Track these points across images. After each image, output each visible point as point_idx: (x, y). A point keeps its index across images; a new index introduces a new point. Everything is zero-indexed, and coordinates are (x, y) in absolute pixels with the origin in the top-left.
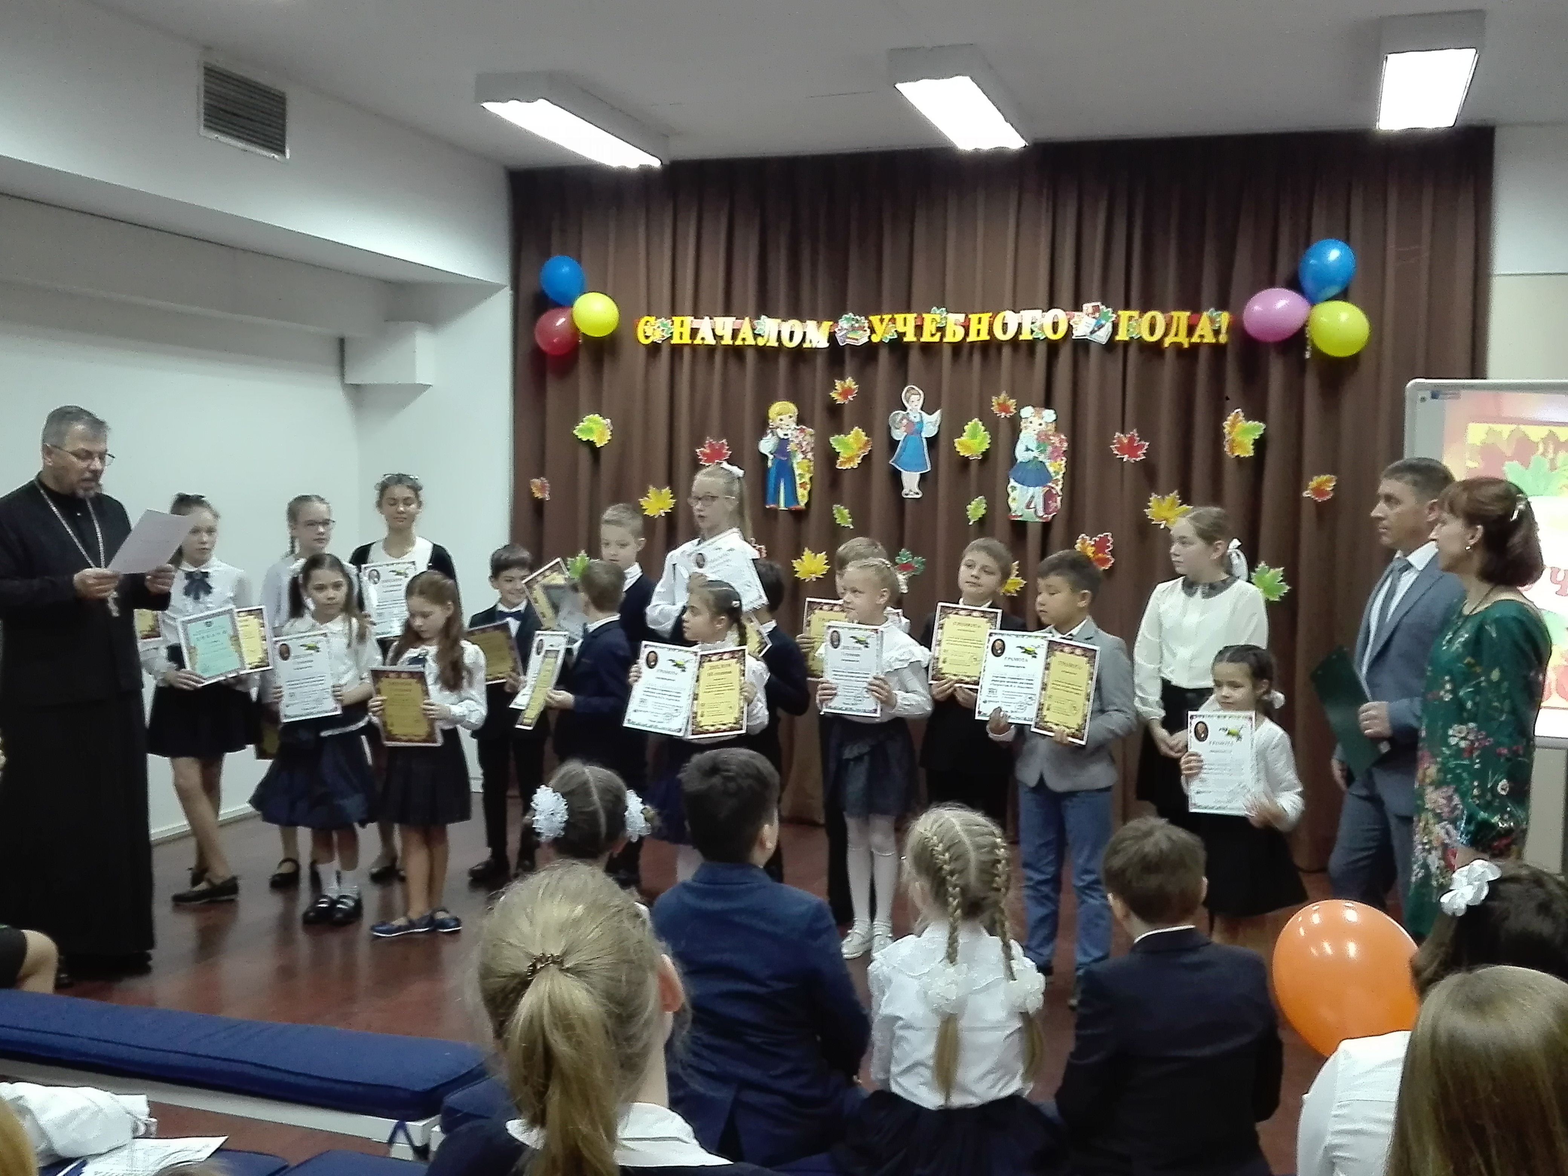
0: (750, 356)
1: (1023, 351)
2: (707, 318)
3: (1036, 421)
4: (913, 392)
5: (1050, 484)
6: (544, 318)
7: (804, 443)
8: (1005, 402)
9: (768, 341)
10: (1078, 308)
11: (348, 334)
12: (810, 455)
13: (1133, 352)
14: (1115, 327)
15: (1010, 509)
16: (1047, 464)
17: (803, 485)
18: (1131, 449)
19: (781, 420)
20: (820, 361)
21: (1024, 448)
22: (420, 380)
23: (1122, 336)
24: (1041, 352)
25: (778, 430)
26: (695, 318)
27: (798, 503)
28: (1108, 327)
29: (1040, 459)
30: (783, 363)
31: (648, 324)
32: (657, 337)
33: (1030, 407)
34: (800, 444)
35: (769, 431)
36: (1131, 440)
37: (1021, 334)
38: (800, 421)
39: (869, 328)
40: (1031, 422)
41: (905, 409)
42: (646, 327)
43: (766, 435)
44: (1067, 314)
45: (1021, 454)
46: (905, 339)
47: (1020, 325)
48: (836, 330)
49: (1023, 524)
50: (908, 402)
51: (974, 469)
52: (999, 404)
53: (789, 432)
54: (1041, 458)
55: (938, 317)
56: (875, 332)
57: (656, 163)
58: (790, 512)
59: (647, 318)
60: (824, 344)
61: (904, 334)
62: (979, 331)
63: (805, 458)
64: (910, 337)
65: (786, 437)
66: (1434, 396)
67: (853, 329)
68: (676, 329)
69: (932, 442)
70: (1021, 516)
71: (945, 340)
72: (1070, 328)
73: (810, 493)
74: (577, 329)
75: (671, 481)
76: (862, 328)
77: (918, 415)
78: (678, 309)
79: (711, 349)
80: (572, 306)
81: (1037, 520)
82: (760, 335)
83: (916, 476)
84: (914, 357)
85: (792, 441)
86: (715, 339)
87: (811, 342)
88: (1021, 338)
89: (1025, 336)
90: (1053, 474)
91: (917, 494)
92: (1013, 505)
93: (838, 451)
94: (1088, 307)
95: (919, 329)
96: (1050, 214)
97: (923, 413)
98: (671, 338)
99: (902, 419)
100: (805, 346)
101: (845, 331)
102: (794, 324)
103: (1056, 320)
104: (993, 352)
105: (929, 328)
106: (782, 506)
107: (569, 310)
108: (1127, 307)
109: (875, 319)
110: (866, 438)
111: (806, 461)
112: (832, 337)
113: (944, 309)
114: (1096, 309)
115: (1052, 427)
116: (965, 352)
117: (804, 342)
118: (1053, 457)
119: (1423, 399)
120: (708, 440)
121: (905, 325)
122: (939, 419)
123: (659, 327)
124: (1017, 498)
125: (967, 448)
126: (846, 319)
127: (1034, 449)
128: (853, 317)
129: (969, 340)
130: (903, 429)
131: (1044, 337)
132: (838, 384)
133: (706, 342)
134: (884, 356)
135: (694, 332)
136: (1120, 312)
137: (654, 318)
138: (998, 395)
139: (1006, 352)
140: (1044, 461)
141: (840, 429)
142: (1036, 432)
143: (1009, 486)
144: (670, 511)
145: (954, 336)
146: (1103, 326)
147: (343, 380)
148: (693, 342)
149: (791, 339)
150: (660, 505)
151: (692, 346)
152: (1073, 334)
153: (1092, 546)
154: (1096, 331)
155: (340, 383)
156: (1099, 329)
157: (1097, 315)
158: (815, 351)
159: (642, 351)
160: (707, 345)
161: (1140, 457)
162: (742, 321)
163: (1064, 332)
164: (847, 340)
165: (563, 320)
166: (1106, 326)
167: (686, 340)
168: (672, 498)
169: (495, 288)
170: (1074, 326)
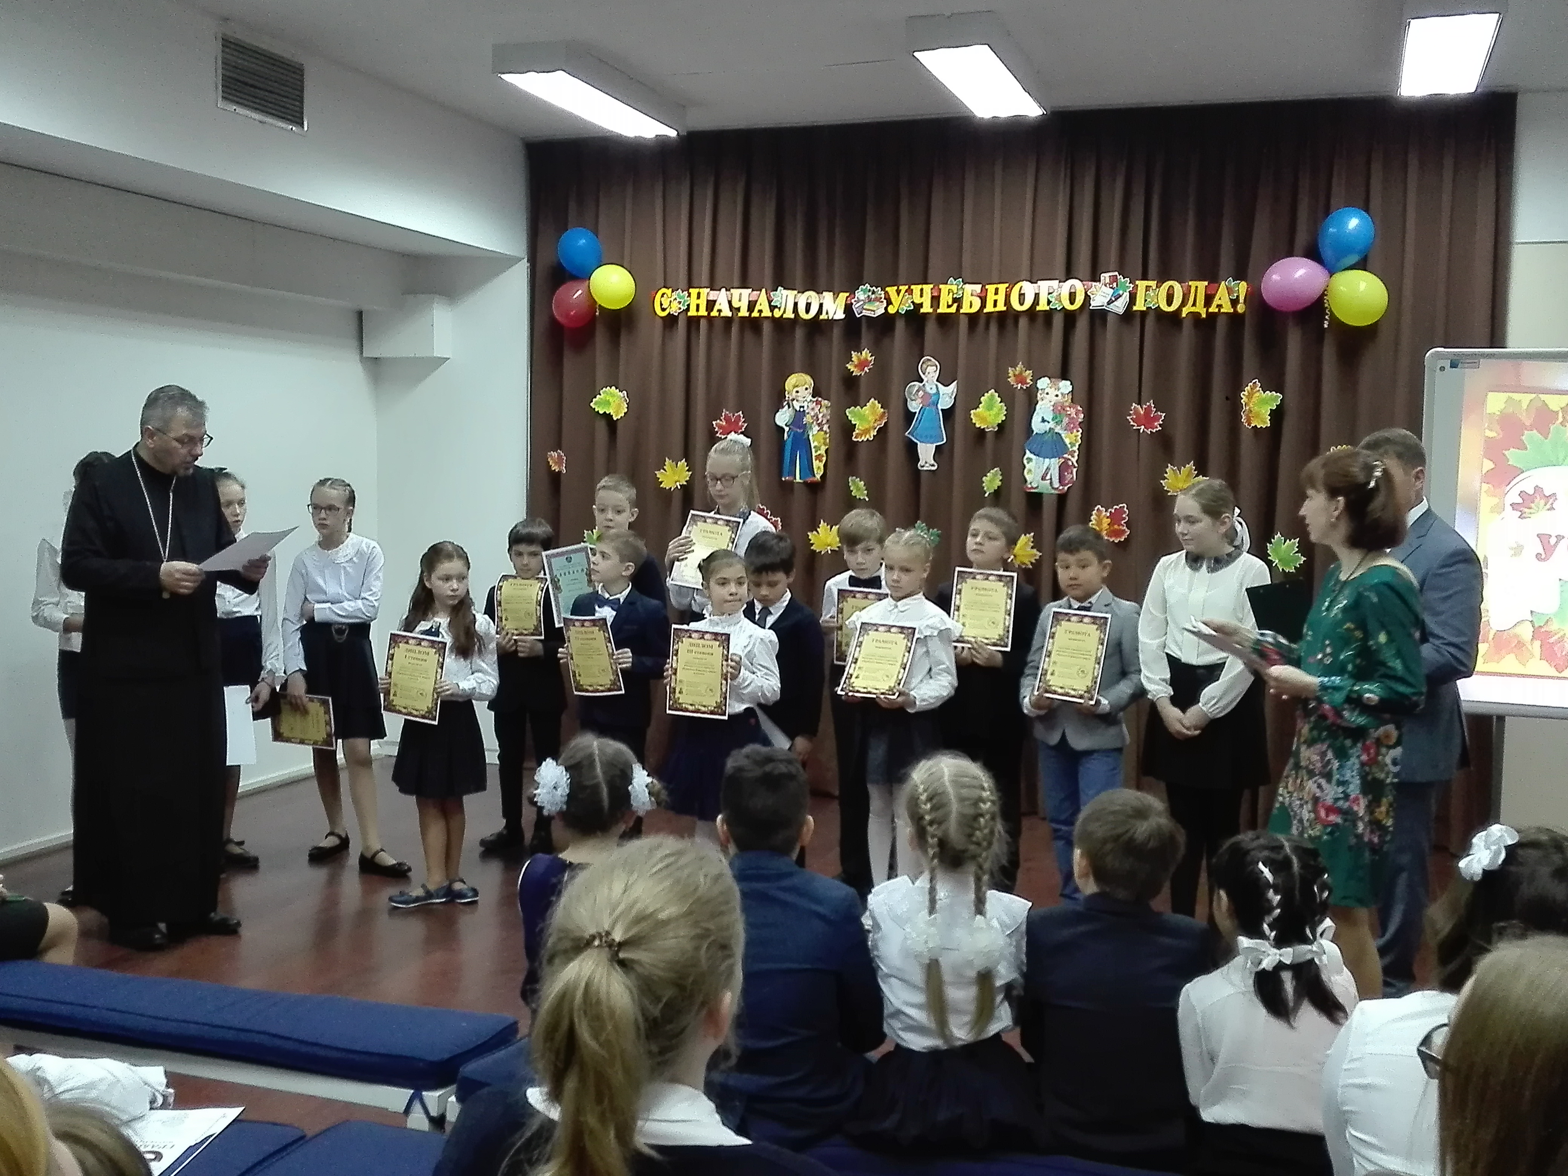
0: (767, 328)
1: (1040, 321)
2: (723, 290)
3: (1053, 392)
5: (1066, 456)
6: (562, 289)
7: (820, 416)
8: (1021, 373)
9: (784, 312)
10: (1095, 278)
11: (365, 308)
12: (825, 428)
13: (1150, 322)
14: (1133, 297)
15: (1026, 481)
16: (1063, 435)
17: (819, 457)
18: (1148, 420)
19: (797, 392)
20: (836, 332)
21: (1040, 419)
22: (437, 354)
23: (1139, 306)
24: (1058, 322)
25: (795, 402)
26: (711, 290)
27: (814, 476)
28: (1126, 297)
29: (1056, 431)
30: (799, 334)
31: (665, 296)
32: (674, 309)
33: (1046, 378)
36: (1148, 411)
37: (1038, 304)
39: (885, 299)
40: (1047, 394)
41: (921, 381)
42: (662, 299)
43: (783, 407)
44: (1084, 285)
45: (1037, 426)
46: (922, 311)
47: (1037, 296)
48: (853, 301)
49: (1039, 496)
50: (924, 374)
51: (989, 440)
52: (1015, 375)
53: (805, 404)
54: (1058, 429)
55: (954, 288)
56: (891, 303)
57: (673, 133)
58: (805, 483)
59: (664, 290)
60: (840, 315)
61: (921, 305)
62: (995, 302)
63: (821, 430)
64: (927, 309)
65: (802, 409)
66: (1454, 365)
67: (870, 300)
68: (693, 301)
70: (1037, 488)
71: (962, 311)
72: (1087, 298)
73: (825, 466)
74: (595, 302)
75: (687, 454)
76: (878, 300)
78: (695, 282)
79: (728, 321)
80: (589, 279)
81: (1053, 491)
82: (776, 307)
83: (932, 448)
84: (931, 329)
85: (808, 413)
86: (731, 310)
87: (827, 313)
88: (1038, 308)
89: (1043, 306)
90: (1069, 446)
91: (933, 465)
92: (1028, 477)
93: (853, 422)
94: (1105, 277)
95: (935, 300)
96: (1068, 182)
97: (939, 385)
98: (688, 309)
99: (918, 391)
100: (821, 317)
101: (862, 303)
102: (811, 296)
103: (1073, 291)
104: (1010, 322)
105: (945, 299)
106: (798, 479)
107: (586, 283)
108: (1145, 278)
109: (892, 290)
110: (883, 410)
111: (823, 433)
112: (848, 309)
113: (961, 280)
114: (1114, 279)
116: (982, 321)
117: (821, 314)
118: (1069, 429)
119: (1442, 369)
120: (725, 413)
121: (921, 296)
122: (955, 390)
123: (676, 299)
124: (1033, 470)
125: (983, 419)
126: (862, 290)
127: (1050, 420)
128: (869, 287)
129: (985, 311)
130: (919, 401)
131: (1061, 307)
132: (854, 354)
133: (722, 314)
134: (900, 325)
135: (711, 304)
136: (1137, 282)
137: (670, 290)
138: (1014, 366)
139: (1023, 322)
140: (1060, 432)
141: (856, 402)
142: (1052, 403)
144: (685, 483)
145: (971, 306)
146: (1120, 296)
147: (362, 353)
148: (709, 314)
149: (807, 311)
150: (676, 478)
151: (709, 318)
152: (1090, 305)
153: (1108, 518)
154: (1113, 302)
155: (358, 357)
156: (1116, 300)
157: (1115, 285)
158: (831, 322)
159: (659, 324)
160: (723, 317)
161: (1157, 427)
162: (759, 292)
163: (1082, 302)
164: (864, 311)
165: (580, 292)
166: (1124, 296)
167: (703, 312)
168: (688, 470)
169: (514, 260)
170: (1091, 297)
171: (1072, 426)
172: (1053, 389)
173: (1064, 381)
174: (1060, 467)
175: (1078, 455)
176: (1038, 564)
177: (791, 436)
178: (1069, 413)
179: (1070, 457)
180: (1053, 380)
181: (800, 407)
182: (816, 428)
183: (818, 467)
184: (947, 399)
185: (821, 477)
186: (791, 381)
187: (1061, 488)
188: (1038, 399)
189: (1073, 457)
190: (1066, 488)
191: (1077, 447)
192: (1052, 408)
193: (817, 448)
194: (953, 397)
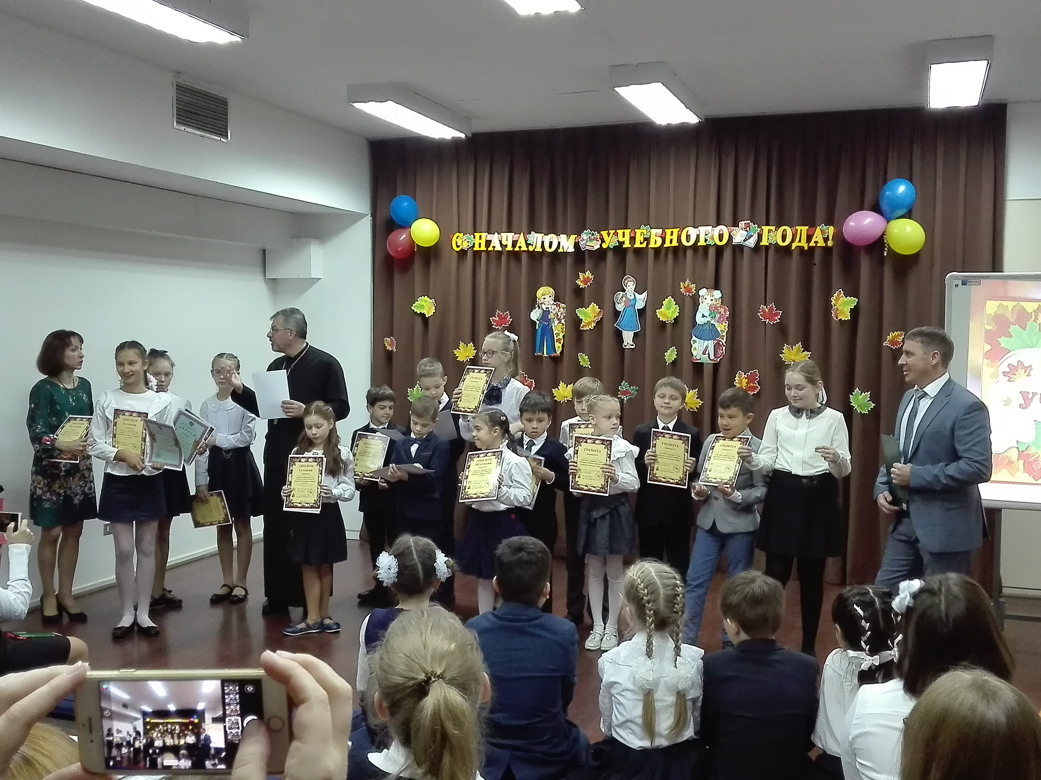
0: (524, 257)
1: (700, 252)
2: (496, 234)
3: (709, 298)
4: (630, 280)
5: (718, 339)
6: (393, 234)
7: (559, 314)
8: (688, 285)
9: (535, 248)
10: (735, 224)
11: (267, 246)
12: (563, 321)
13: (771, 252)
14: (760, 237)
16: (716, 326)
17: (558, 340)
18: (772, 316)
19: (544, 298)
20: (569, 260)
21: (701, 315)
22: (314, 275)
23: (764, 242)
24: (712, 253)
25: (543, 305)
26: (488, 234)
30: (545, 261)
31: (459, 238)
32: (465, 246)
35: (537, 305)
36: (771, 309)
37: (699, 242)
38: (556, 299)
39: (600, 239)
40: (706, 299)
41: (624, 291)
42: (457, 240)
43: (535, 308)
44: (728, 229)
45: (699, 319)
46: (624, 246)
47: (698, 236)
48: (579, 240)
51: (669, 329)
52: (685, 287)
53: (550, 306)
55: (645, 231)
56: (605, 242)
57: (463, 136)
58: (550, 357)
59: (458, 234)
60: (572, 250)
61: (623, 242)
62: (671, 240)
63: (560, 322)
64: (627, 245)
65: (547, 310)
66: (964, 283)
67: (591, 240)
68: (477, 241)
69: (642, 312)
70: (700, 359)
72: (730, 237)
74: (414, 242)
75: (473, 339)
76: (595, 239)
77: (633, 295)
78: (478, 228)
79: (499, 253)
80: (410, 227)
81: (710, 362)
82: (530, 244)
83: (631, 334)
84: (630, 257)
86: (501, 247)
87: (563, 248)
88: (699, 244)
89: (702, 243)
90: (720, 332)
91: (633, 345)
92: (694, 353)
93: (581, 318)
94: (742, 224)
95: (633, 239)
96: (717, 163)
97: (636, 293)
98: (474, 246)
99: (622, 297)
100: (559, 251)
101: (585, 241)
102: (552, 237)
103: (721, 233)
104: (681, 253)
105: (639, 238)
106: (545, 355)
107: (409, 230)
108: (767, 224)
109: (604, 233)
110: (599, 310)
111: (561, 325)
112: (577, 245)
113: (649, 226)
114: (747, 225)
116: (663, 253)
117: (559, 248)
120: (498, 312)
121: (624, 236)
123: (466, 240)
124: (697, 348)
125: (665, 316)
126: (586, 233)
127: (708, 316)
128: (590, 232)
129: (665, 246)
130: (623, 304)
131: (714, 243)
132: (581, 275)
133: (495, 249)
135: (488, 243)
136: (763, 227)
137: (462, 234)
138: (684, 281)
139: (689, 253)
141: (582, 305)
144: (473, 356)
145: (656, 243)
146: (752, 236)
147: (265, 275)
148: (487, 249)
149: (550, 247)
150: (467, 355)
151: (487, 251)
152: (732, 242)
153: (746, 379)
154: (747, 240)
155: (263, 278)
156: (749, 238)
157: (748, 229)
158: (566, 254)
159: (455, 256)
160: (496, 251)
161: (777, 320)
162: (519, 235)
163: (727, 240)
164: (587, 247)
165: (404, 236)
166: (754, 236)
167: (483, 248)
168: (474, 349)
169: (362, 216)
170: (733, 236)
171: (722, 319)
173: (716, 291)
174: (714, 346)
175: (726, 338)
176: (701, 409)
177: (540, 328)
178: (720, 311)
180: (709, 290)
181: (546, 308)
182: (557, 322)
183: (558, 346)
185: (560, 353)
187: (715, 359)
190: (719, 360)
191: (725, 333)
192: (709, 308)
193: (558, 334)
194: (645, 301)
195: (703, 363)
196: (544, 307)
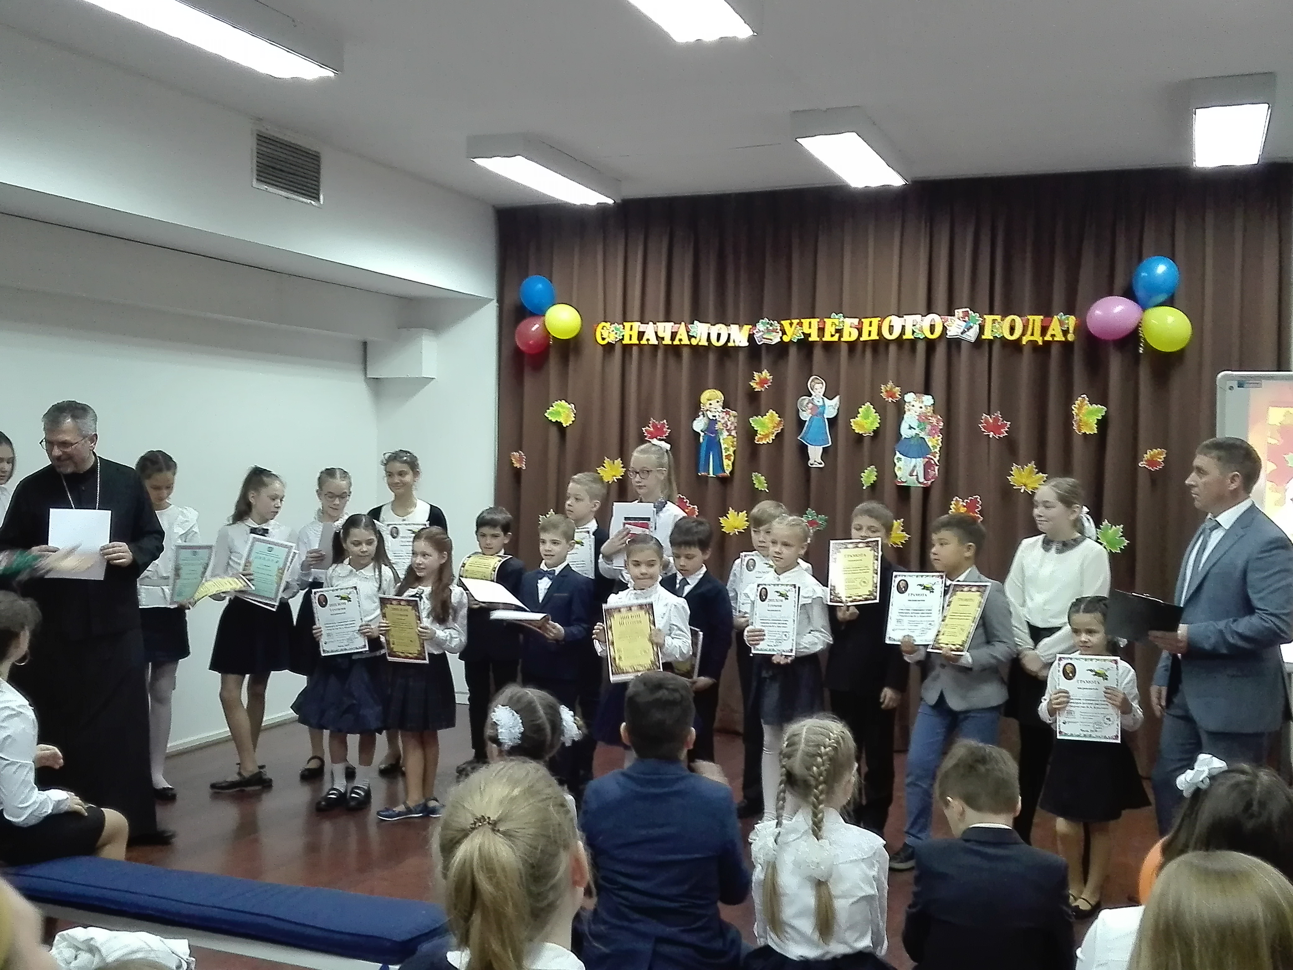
0: (686, 353)
1: (907, 346)
2: (651, 323)
3: (917, 405)
4: (817, 381)
6: (523, 324)
7: (729, 423)
8: (891, 389)
9: (700, 341)
10: (951, 313)
11: (369, 338)
12: (733, 433)
13: (996, 348)
14: (982, 328)
15: (897, 476)
16: (927, 440)
17: (728, 457)
18: (996, 428)
19: (710, 404)
20: (742, 357)
21: (908, 427)
22: (426, 374)
23: (987, 335)
24: (921, 348)
25: (708, 412)
26: (642, 323)
28: (976, 328)
29: (921, 436)
30: (712, 358)
31: (604, 328)
32: (611, 339)
33: (912, 394)
34: (726, 423)
36: (996, 420)
37: (904, 334)
38: (726, 405)
39: (781, 330)
40: (913, 406)
41: (810, 395)
42: (602, 331)
44: (942, 318)
45: (905, 432)
46: (810, 339)
47: (903, 327)
48: (755, 332)
49: (908, 488)
50: (812, 389)
51: (867, 443)
52: (887, 391)
53: (717, 414)
55: (836, 321)
56: (786, 334)
57: (610, 201)
58: (718, 478)
59: (603, 324)
60: (745, 343)
61: (809, 335)
62: (870, 332)
64: (814, 338)
65: (714, 418)
66: (1240, 385)
67: (768, 331)
68: (627, 333)
69: (833, 422)
72: (945, 328)
73: (733, 464)
74: (549, 333)
75: (621, 455)
76: (775, 331)
77: (821, 400)
78: (628, 316)
79: (654, 348)
80: (544, 316)
81: (919, 485)
82: (693, 337)
84: (818, 353)
85: (719, 421)
86: (657, 340)
87: (734, 341)
88: (904, 337)
89: (908, 335)
90: (932, 448)
91: (821, 464)
92: (898, 473)
93: (756, 429)
94: (959, 312)
95: (821, 330)
96: (928, 236)
98: (623, 339)
100: (729, 345)
101: (761, 333)
102: (720, 328)
103: (933, 323)
104: (882, 349)
105: (830, 329)
106: (711, 475)
107: (542, 318)
108: (991, 313)
109: (786, 323)
110: (779, 419)
111: (730, 437)
112: (751, 338)
113: (841, 315)
114: (966, 314)
115: (930, 409)
116: (859, 347)
117: (729, 342)
119: (1231, 388)
120: (652, 420)
121: (810, 328)
122: (838, 403)
123: (613, 331)
125: (861, 426)
126: (762, 323)
128: (768, 321)
129: (862, 339)
130: (809, 411)
131: (924, 336)
132: (756, 375)
133: (650, 343)
135: (641, 335)
136: (985, 316)
137: (609, 323)
138: (886, 383)
139: (893, 349)
141: (758, 412)
142: (917, 414)
143: (896, 457)
144: (621, 478)
145: (850, 336)
146: (971, 327)
147: (366, 374)
148: (640, 342)
149: (718, 340)
150: (614, 473)
151: (639, 345)
152: (947, 334)
153: (964, 507)
154: (966, 332)
155: (363, 377)
156: (968, 330)
157: (967, 318)
158: (737, 348)
159: (600, 350)
160: (650, 345)
161: (1003, 434)
162: (679, 325)
163: (940, 332)
164: (763, 340)
165: (537, 326)
167: (635, 341)
168: (623, 467)
169: (485, 301)
170: (948, 327)
172: (918, 402)
176: (907, 544)
179: (932, 457)
180: (918, 395)
182: (726, 433)
183: (728, 465)
184: (832, 410)
185: (730, 473)
186: (706, 395)
187: (926, 482)
188: (906, 410)
189: (935, 457)
190: (929, 482)
191: (938, 449)
194: (837, 408)
195: (910, 486)
196: (710, 415)
